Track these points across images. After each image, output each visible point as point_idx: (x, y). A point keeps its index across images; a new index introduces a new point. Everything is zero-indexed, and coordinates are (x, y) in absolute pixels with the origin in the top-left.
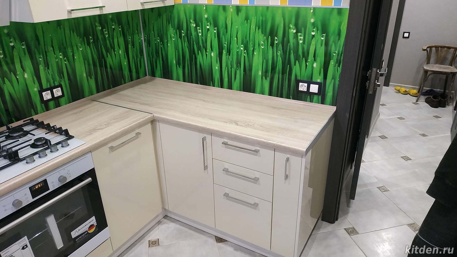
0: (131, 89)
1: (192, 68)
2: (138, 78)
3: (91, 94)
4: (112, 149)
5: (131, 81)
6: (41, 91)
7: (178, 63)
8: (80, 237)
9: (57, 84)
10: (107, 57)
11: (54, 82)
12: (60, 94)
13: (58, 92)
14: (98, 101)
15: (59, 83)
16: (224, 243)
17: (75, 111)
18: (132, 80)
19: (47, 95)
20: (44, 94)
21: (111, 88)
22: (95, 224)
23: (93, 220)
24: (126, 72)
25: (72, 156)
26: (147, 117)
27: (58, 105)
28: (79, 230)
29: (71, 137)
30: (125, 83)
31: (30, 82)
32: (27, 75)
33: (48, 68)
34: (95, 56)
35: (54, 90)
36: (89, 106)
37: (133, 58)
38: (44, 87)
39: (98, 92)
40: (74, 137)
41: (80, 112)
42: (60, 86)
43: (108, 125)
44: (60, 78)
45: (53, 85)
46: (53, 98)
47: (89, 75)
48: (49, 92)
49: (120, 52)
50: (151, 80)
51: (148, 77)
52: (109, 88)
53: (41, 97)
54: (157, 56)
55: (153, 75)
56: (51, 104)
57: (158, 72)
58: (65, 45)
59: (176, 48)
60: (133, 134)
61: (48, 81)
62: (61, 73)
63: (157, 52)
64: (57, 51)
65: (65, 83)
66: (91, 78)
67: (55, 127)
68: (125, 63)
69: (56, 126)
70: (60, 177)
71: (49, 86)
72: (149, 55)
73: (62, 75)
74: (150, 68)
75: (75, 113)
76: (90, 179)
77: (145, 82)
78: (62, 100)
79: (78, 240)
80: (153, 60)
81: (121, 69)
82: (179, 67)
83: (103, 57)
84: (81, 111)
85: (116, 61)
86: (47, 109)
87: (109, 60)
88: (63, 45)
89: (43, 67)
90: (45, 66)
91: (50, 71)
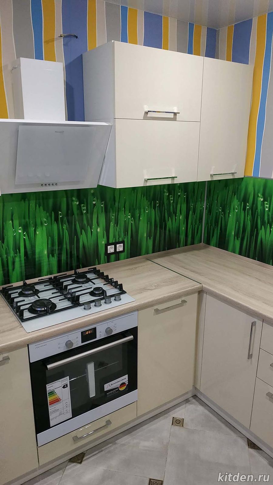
0: (184, 254)
1: (252, 242)
2: (193, 243)
3: (147, 253)
4: (157, 311)
5: (185, 246)
6: (108, 244)
7: (237, 235)
8: (111, 392)
9: (121, 240)
10: (168, 221)
11: (119, 238)
12: (121, 249)
13: (120, 248)
14: (152, 260)
15: (123, 240)
16: (258, 450)
17: (131, 267)
18: (186, 245)
19: (111, 249)
20: (109, 247)
21: (166, 250)
22: (127, 383)
23: (125, 379)
24: (182, 237)
25: (122, 311)
26: (196, 287)
27: (118, 259)
28: (112, 385)
29: (124, 292)
30: (179, 247)
31: (100, 235)
32: (100, 230)
33: (117, 225)
34: (158, 219)
35: (118, 245)
36: (144, 264)
37: (192, 224)
38: (111, 241)
39: (153, 252)
40: (126, 292)
41: (135, 269)
42: (123, 242)
43: (158, 287)
44: (125, 235)
45: (117, 241)
46: (116, 252)
47: (149, 235)
48: (113, 246)
49: (181, 218)
50: (205, 248)
51: (202, 244)
52: (164, 250)
53: (106, 249)
54: (215, 225)
55: (208, 242)
56: (113, 257)
57: (214, 240)
58: (135, 207)
59: (238, 220)
60: (179, 301)
61: (114, 236)
62: (126, 231)
63: (217, 222)
64: (127, 212)
65: (128, 240)
66: (150, 238)
67: (113, 280)
68: (183, 228)
69: (113, 278)
70: (108, 328)
71: (114, 241)
72: (207, 223)
74: (206, 235)
75: (129, 269)
76: (132, 337)
77: (199, 249)
78: (122, 255)
79: (109, 394)
80: (210, 229)
81: (178, 233)
82: (237, 239)
83: (165, 220)
85: (175, 225)
86: (109, 261)
87: (169, 224)
88: (133, 206)
89: (113, 224)
90: (115, 223)
91: (118, 228)
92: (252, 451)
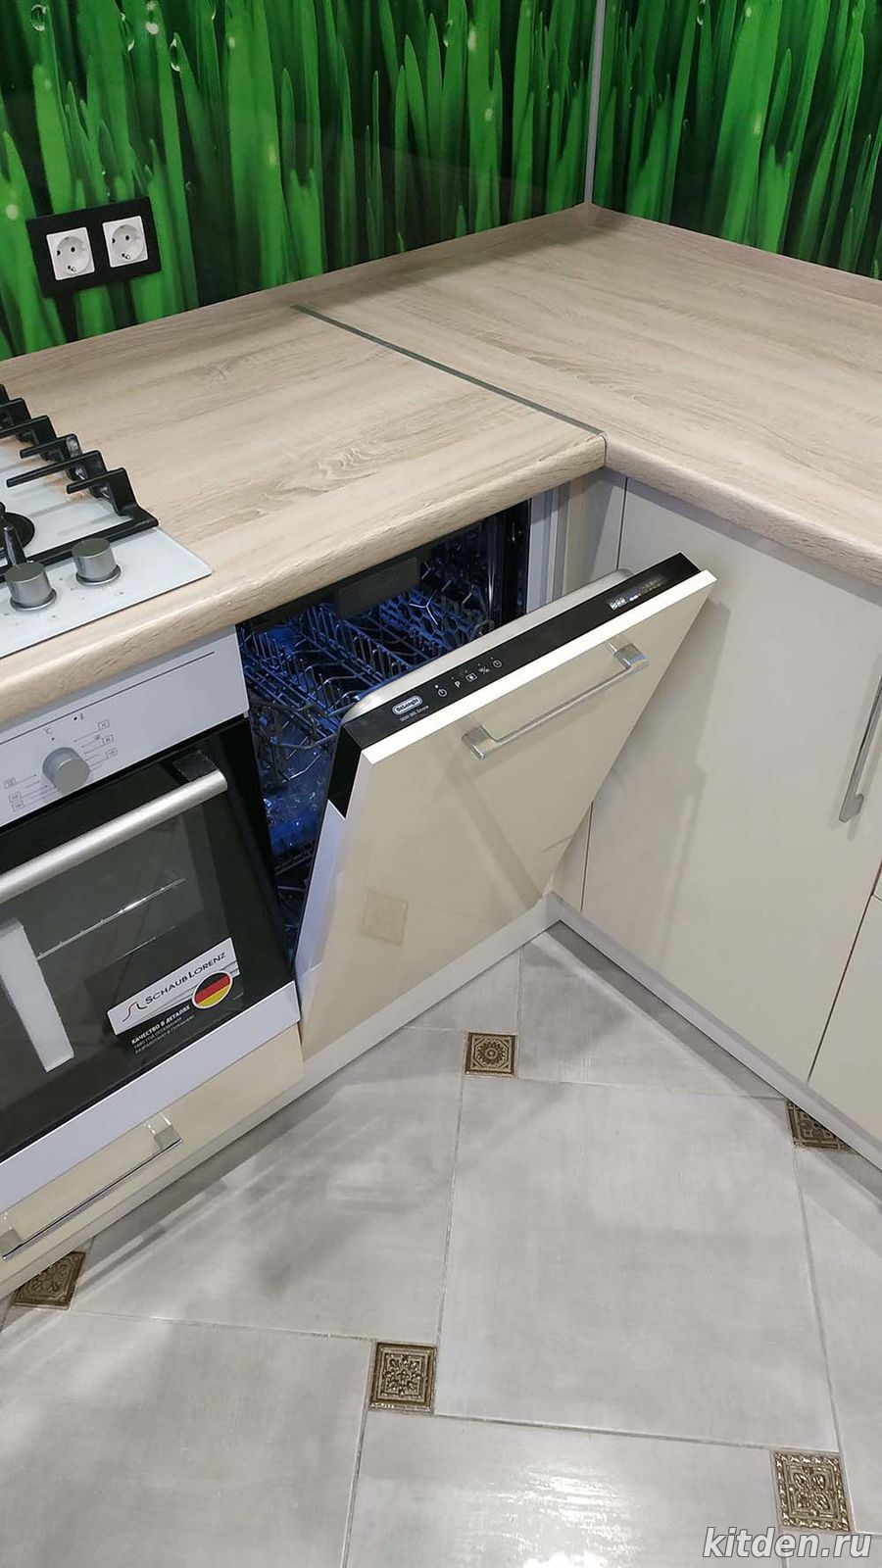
0: (500, 266)
1: (860, 175)
2: (538, 208)
3: (297, 270)
5: (502, 224)
6: (44, 221)
7: (778, 137)
8: (154, 1029)
9: (123, 192)
10: (401, 61)
11: (109, 180)
12: (137, 252)
13: (126, 242)
14: (323, 313)
15: (137, 189)
16: (833, 1153)
17: (203, 358)
18: (505, 220)
19: (70, 255)
20: (54, 240)
21: (399, 253)
22: (233, 972)
23: (223, 957)
24: (485, 179)
25: (126, 646)
26: (569, 452)
27: (125, 315)
28: (149, 1000)
29: (138, 522)
30: (470, 231)
33: (82, 91)
34: (337, 48)
35: (110, 228)
36: (280, 335)
37: (534, 85)
38: (60, 204)
39: (331, 264)
40: (155, 523)
41: (228, 368)
42: (139, 206)
43: (351, 469)
44: (145, 158)
45: (102, 196)
46: (104, 273)
47: (295, 161)
48: (82, 234)
49: (472, 43)
50: (601, 228)
51: (587, 209)
52: (390, 250)
53: (42, 256)
54: (660, 88)
55: (618, 199)
56: (93, 303)
57: (651, 181)
59: (791, 39)
61: (78, 170)
62: (147, 128)
63: (668, 66)
65: (168, 193)
66: (303, 180)
67: (72, 445)
68: (486, 113)
69: (74, 438)
70: (54, 754)
71: (81, 204)
72: (615, 81)
73: (152, 142)
74: (608, 156)
75: (199, 372)
76: (215, 780)
77: (570, 236)
78: (150, 291)
79: (141, 1040)
80: (632, 111)
81: (461, 155)
82: (780, 159)
83: (379, 61)
84: (231, 364)
85: (443, 97)
86: (73, 330)
87: (407, 83)
89: (53, 81)
90: (65, 76)
91: (91, 109)
92: (810, 1157)
